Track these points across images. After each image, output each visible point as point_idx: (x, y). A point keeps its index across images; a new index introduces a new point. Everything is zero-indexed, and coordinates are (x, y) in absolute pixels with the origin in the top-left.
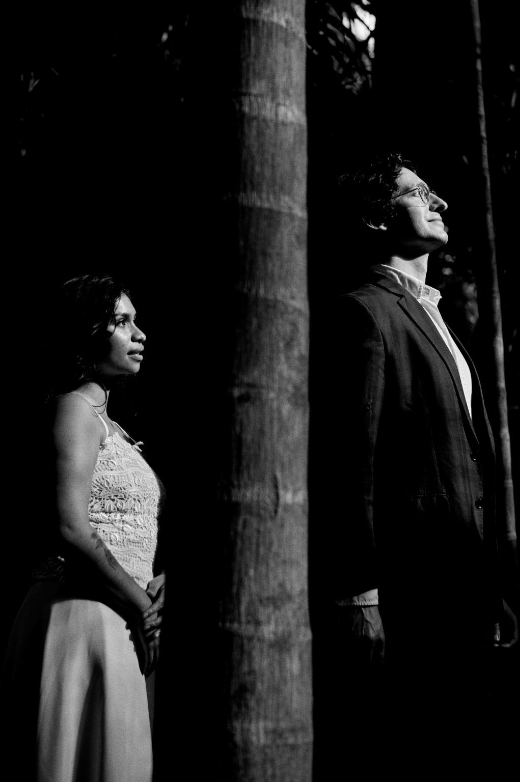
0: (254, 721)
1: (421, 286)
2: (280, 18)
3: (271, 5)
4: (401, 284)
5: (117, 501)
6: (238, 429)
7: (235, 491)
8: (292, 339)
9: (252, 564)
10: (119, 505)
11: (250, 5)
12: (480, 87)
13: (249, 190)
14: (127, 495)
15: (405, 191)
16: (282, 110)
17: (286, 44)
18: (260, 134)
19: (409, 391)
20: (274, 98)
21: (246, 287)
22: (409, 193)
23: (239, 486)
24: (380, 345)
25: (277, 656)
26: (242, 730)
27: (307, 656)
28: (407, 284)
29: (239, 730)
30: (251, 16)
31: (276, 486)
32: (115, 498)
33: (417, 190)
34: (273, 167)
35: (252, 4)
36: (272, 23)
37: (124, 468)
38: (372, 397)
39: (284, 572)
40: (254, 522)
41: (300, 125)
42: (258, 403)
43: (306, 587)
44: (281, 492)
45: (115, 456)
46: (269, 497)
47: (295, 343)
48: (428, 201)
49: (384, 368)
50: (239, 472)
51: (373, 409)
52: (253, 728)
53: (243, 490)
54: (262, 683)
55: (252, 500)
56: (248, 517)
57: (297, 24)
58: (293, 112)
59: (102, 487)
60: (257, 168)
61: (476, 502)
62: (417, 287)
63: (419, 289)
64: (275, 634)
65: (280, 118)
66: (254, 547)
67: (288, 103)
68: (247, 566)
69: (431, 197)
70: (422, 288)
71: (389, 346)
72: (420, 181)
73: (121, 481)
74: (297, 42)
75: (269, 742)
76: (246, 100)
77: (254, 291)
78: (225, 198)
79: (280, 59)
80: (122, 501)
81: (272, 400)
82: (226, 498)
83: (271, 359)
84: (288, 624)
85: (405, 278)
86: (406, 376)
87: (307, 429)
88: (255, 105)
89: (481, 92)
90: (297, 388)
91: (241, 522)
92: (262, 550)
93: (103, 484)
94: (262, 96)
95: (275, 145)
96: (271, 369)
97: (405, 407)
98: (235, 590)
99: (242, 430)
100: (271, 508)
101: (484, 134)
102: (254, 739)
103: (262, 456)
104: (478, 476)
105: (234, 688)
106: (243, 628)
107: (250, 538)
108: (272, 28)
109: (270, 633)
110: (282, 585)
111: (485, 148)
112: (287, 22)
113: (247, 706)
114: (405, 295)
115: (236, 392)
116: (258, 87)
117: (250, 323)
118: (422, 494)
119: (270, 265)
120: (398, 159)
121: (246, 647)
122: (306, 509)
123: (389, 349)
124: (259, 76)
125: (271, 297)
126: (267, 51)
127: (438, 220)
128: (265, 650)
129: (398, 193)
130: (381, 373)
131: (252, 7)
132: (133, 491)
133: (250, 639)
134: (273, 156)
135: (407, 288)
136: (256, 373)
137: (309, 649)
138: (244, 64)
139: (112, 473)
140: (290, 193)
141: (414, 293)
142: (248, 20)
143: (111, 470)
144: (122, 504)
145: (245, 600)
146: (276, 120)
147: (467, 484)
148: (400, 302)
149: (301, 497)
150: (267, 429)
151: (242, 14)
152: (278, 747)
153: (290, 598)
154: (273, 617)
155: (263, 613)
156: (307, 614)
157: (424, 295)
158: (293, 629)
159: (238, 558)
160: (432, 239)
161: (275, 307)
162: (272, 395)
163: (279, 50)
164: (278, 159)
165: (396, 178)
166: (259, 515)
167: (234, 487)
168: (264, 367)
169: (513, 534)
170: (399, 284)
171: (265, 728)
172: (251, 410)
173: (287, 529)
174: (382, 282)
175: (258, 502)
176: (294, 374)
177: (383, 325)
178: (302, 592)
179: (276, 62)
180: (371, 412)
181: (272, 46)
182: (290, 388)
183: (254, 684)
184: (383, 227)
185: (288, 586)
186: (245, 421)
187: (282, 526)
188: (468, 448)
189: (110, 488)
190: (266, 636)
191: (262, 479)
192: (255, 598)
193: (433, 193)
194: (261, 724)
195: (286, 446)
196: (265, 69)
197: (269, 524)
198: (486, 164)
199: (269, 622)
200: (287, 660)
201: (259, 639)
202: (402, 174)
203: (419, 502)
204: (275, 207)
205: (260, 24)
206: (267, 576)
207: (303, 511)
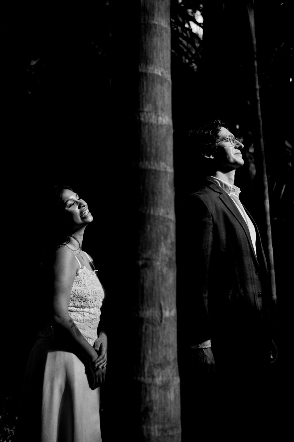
0: (152, 425)
1: (230, 188)
2: (158, 72)
3: (153, 65)
4: (221, 187)
5: (82, 302)
6: (141, 281)
7: (141, 312)
8: (167, 235)
9: (150, 348)
10: (82, 304)
11: (143, 66)
12: (256, 74)
13: (144, 160)
14: (87, 300)
15: (223, 139)
16: (160, 118)
17: (162, 84)
18: (149, 131)
19: (224, 242)
20: (156, 113)
21: (144, 209)
22: (225, 140)
23: (143, 310)
24: (210, 220)
25: (163, 392)
26: (147, 429)
27: (178, 391)
28: (224, 187)
29: (145, 430)
30: (144, 71)
31: (161, 309)
32: (81, 301)
33: (229, 139)
34: (156, 148)
35: (144, 65)
36: (154, 74)
37: (87, 286)
38: (206, 245)
39: (166, 351)
40: (151, 327)
41: (169, 126)
42: (151, 267)
43: (176, 356)
44: (164, 311)
45: (82, 279)
46: (158, 314)
47: (169, 236)
48: (234, 144)
49: (212, 231)
50: (142, 302)
51: (207, 252)
52: (152, 428)
53: (144, 312)
54: (156, 406)
55: (149, 316)
56: (148, 325)
57: (167, 73)
58: (166, 120)
59: (75, 295)
60: (148, 149)
61: (258, 295)
62: (228, 188)
63: (229, 189)
64: (162, 382)
65: (159, 123)
66: (151, 340)
67: (163, 115)
68: (147, 349)
69: (236, 142)
70: (231, 188)
71: (215, 220)
72: (230, 134)
73: (84, 293)
74: (167, 83)
75: (160, 435)
76: (142, 115)
77: (148, 212)
78: (133, 165)
79: (159, 93)
80: (84, 302)
81: (158, 266)
82: (136, 316)
83: (157, 245)
84: (168, 376)
85: (223, 183)
86: (223, 235)
87: (175, 279)
88: (147, 117)
89: (257, 77)
90: (170, 259)
91: (144, 327)
92: (154, 341)
93: (75, 293)
94: (150, 112)
95: (157, 137)
96: (157, 251)
97: (223, 250)
98: (142, 361)
99: (143, 282)
100: (159, 319)
101: (258, 98)
102: (153, 433)
103: (154, 294)
104: (260, 282)
105: (142, 409)
106: (146, 379)
107: (148, 335)
108: (154, 77)
109: (159, 382)
110: (165, 357)
111: (259, 105)
112: (162, 73)
113: (149, 418)
114: (223, 193)
115: (140, 263)
116: (148, 108)
117: (147, 228)
118: (231, 293)
119: (156, 198)
120: (219, 123)
121: (148, 389)
122: (176, 318)
123: (215, 221)
124: (148, 102)
125: (156, 214)
126: (152, 88)
127: (239, 153)
128: (157, 389)
129: (219, 140)
130: (211, 234)
131: (144, 66)
132: (90, 298)
133: (150, 385)
134: (156, 143)
135: (224, 189)
136: (150, 253)
137: (179, 387)
138: (141, 96)
139: (80, 288)
140: (165, 161)
141: (227, 191)
142: (142, 73)
143: (80, 287)
144: (84, 304)
145: (147, 365)
146: (157, 123)
147: (253, 286)
148: (220, 197)
149: (174, 312)
150: (156, 281)
151: (139, 70)
152: (164, 437)
153: (169, 363)
154: (161, 374)
155: (156, 372)
156: (178, 370)
157: (232, 192)
158: (171, 378)
159: (143, 345)
160: (236, 163)
161: (158, 219)
162: (158, 263)
163: (158, 88)
164: (159, 144)
165: (218, 132)
166: (153, 324)
167: (140, 310)
168: (154, 250)
169: (275, 297)
170: (220, 187)
171: (158, 428)
172: (148, 272)
173: (167, 330)
174: (211, 186)
175: (152, 317)
176: (168, 252)
177: (212, 209)
178: (174, 360)
179: (157, 94)
180: (206, 253)
181: (155, 86)
182: (167, 259)
183: (152, 407)
184: (212, 157)
185: (168, 357)
186: (145, 277)
187: (164, 328)
188: (254, 268)
189: (79, 296)
190: (157, 382)
191: (154, 306)
192: (152, 364)
193: (237, 139)
194: (156, 427)
195: (166, 288)
196: (151, 98)
197: (158, 328)
198: (260, 113)
199: (159, 376)
200: (168, 394)
201: (154, 385)
202: (221, 130)
203: (230, 296)
204: (158, 169)
205: (148, 75)
206: (157, 353)
207: (175, 320)
